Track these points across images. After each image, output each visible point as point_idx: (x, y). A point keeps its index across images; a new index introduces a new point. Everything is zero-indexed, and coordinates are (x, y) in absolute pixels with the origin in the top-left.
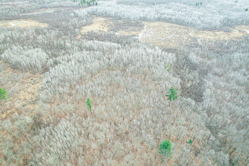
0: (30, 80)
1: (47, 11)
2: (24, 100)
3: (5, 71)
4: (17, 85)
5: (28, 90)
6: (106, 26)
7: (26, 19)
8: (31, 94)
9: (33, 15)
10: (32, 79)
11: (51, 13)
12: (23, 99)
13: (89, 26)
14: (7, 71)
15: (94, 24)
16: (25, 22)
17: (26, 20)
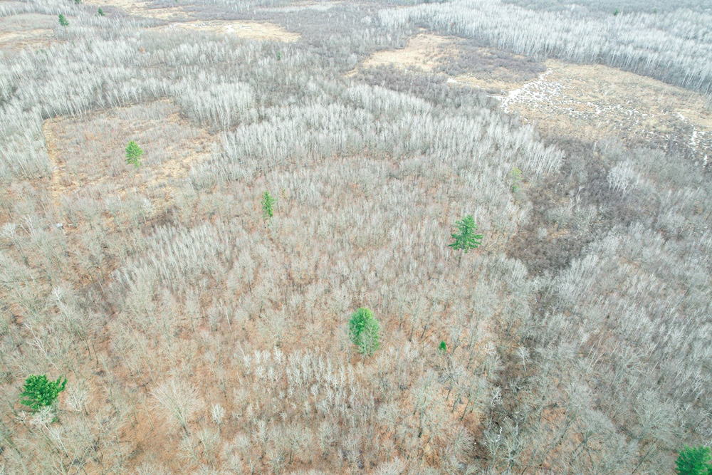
0: (197, 144)
1: (317, 6)
2: (167, 176)
3: (165, 119)
4: (171, 148)
5: (184, 161)
6: (435, 58)
7: (261, 21)
8: (184, 169)
9: (280, 13)
10: (202, 143)
11: (321, 13)
12: (167, 173)
13: (393, 54)
14: (169, 119)
15: (407, 49)
16: (256, 26)
17: (261, 23)
